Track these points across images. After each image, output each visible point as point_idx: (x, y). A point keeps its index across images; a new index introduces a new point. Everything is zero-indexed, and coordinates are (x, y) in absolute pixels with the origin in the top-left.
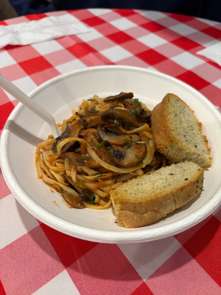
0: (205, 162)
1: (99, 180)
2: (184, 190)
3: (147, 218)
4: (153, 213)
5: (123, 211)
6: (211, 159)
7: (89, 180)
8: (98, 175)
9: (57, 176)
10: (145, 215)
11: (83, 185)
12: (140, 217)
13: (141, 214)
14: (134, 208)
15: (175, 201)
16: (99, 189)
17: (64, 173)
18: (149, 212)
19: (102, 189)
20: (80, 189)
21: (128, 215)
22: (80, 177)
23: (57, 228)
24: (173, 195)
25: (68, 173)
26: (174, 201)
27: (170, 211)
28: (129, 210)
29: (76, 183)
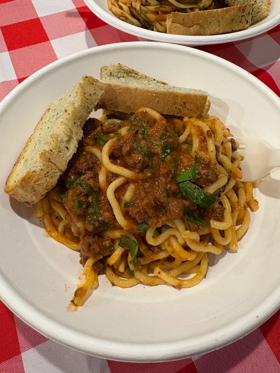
0: (261, 11)
1: (159, 12)
2: (228, 12)
3: (192, 31)
4: (198, 27)
5: (174, 24)
6: (268, 11)
7: (151, 11)
8: (159, 6)
9: (124, 7)
10: (191, 28)
11: (145, 16)
12: (187, 29)
13: (188, 27)
14: (183, 20)
15: (220, 22)
16: (159, 23)
17: (130, 5)
18: (195, 26)
19: (161, 23)
20: (142, 19)
21: (177, 27)
22: (143, 8)
23: (120, 26)
24: (218, 15)
25: (134, 4)
26: (218, 22)
27: (213, 32)
28: (179, 23)
29: (139, 11)
